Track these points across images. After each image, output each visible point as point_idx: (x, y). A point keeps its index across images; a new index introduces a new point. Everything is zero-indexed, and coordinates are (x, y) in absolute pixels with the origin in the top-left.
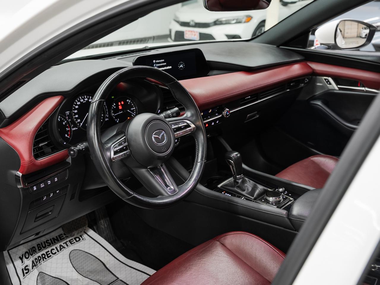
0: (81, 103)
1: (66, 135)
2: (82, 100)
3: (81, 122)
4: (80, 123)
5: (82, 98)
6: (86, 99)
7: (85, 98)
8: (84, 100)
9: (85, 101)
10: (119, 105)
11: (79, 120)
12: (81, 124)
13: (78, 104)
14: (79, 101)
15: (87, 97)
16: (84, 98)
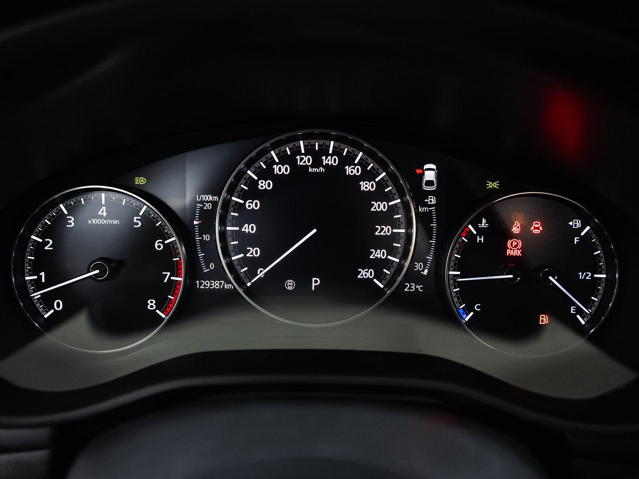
0: (298, 171)
1: (151, 304)
2: (305, 160)
3: (263, 261)
4: (253, 264)
5: (309, 151)
6: (330, 161)
7: (327, 155)
8: (317, 163)
9: (322, 169)
10: (513, 236)
11: (254, 252)
12: (261, 273)
13: (276, 171)
14: (284, 159)
15: (337, 152)
16: (324, 151)
